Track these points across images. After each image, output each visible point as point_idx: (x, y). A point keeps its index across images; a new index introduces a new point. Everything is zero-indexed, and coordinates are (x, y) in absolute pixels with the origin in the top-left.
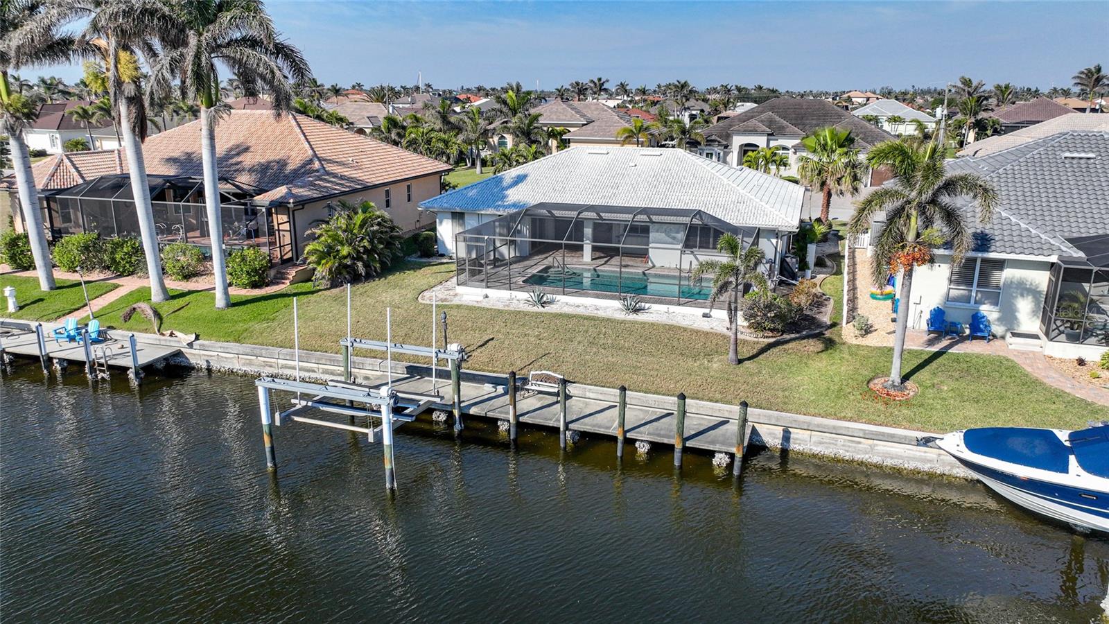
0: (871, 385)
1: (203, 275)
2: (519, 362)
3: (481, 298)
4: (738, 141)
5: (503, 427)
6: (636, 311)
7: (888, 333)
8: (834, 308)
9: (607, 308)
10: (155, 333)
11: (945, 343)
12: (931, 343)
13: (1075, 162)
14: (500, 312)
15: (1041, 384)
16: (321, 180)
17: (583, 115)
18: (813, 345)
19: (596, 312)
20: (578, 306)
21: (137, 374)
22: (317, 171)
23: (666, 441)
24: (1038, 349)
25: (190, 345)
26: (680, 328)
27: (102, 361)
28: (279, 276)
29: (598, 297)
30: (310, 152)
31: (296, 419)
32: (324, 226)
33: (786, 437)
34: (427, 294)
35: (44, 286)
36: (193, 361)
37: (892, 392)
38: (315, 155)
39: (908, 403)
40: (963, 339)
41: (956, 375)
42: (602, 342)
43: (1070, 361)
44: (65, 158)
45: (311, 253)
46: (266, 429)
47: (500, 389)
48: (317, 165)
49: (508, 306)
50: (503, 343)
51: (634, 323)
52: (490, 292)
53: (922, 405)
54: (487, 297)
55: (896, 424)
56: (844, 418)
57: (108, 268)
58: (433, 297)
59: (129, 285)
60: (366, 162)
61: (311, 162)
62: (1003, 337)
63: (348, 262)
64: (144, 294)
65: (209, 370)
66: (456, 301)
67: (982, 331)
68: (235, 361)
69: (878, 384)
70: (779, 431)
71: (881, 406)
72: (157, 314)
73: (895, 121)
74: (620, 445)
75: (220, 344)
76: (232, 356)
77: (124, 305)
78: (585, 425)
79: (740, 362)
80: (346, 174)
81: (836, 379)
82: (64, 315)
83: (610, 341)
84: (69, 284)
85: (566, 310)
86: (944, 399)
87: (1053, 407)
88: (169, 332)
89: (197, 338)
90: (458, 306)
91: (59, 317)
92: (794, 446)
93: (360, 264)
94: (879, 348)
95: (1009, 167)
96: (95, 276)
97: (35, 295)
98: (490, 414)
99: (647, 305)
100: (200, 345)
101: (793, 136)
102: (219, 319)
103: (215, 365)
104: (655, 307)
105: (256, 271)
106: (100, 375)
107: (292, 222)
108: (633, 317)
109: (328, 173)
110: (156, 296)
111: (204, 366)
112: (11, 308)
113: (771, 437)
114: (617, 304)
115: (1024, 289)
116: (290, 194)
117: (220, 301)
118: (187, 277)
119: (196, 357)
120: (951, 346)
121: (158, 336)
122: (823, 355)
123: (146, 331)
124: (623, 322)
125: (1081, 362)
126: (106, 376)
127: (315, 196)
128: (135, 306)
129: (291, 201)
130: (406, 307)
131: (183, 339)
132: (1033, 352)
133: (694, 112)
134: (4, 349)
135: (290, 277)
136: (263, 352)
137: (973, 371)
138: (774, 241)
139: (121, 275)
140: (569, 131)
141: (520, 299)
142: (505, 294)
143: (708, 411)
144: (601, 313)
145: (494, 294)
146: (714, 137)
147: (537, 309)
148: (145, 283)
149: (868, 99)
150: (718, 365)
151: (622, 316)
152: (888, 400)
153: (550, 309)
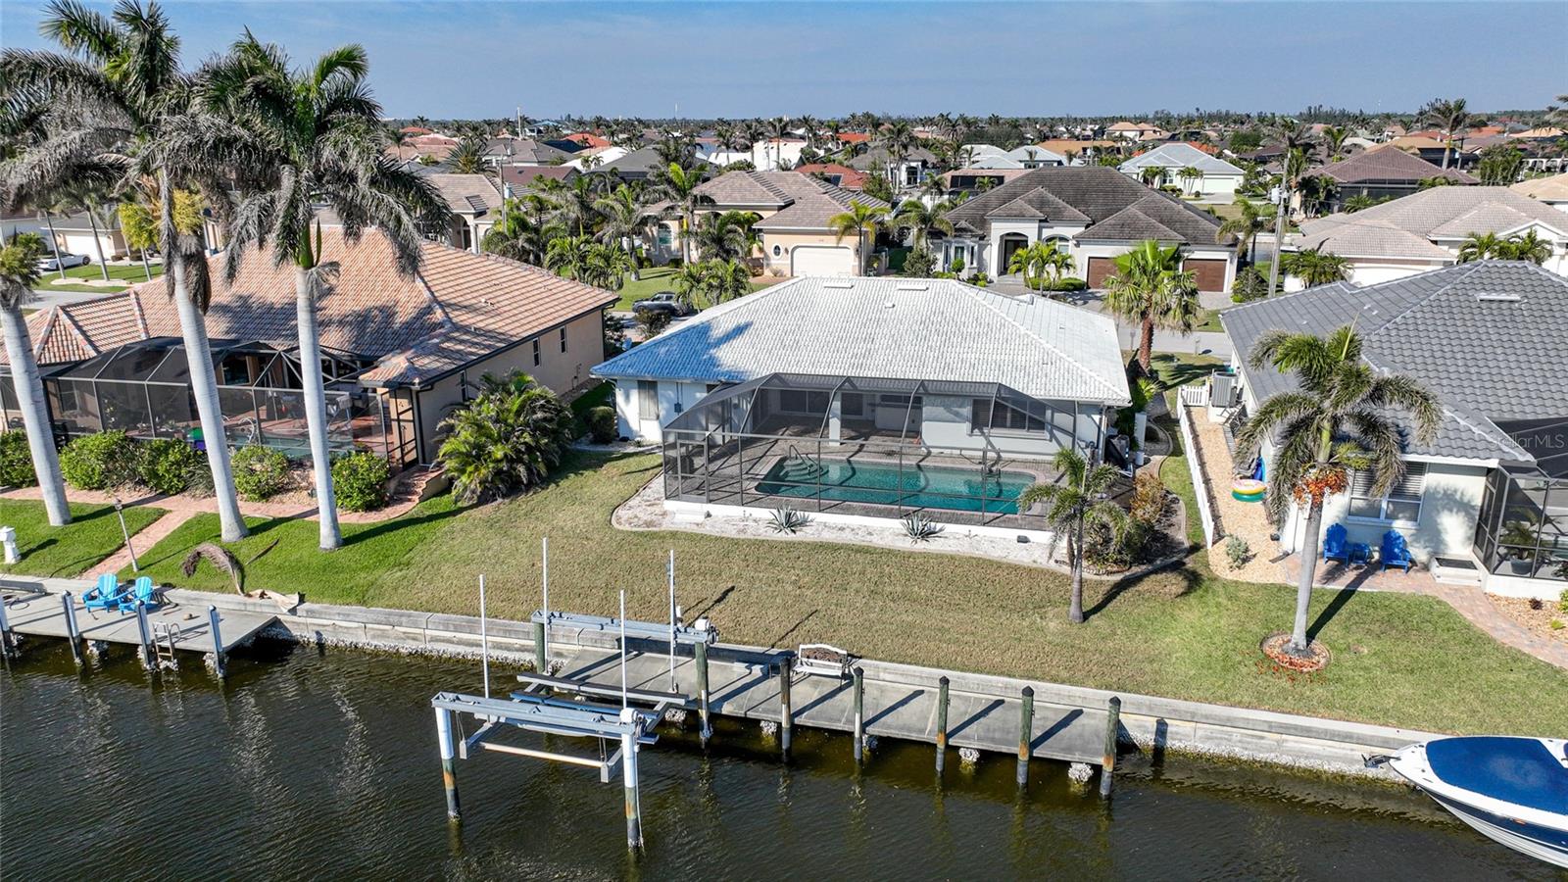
0: (1266, 648)
1: (289, 490)
2: (777, 627)
3: (701, 518)
4: (998, 230)
5: (768, 729)
6: (926, 535)
7: (1273, 561)
8: (1189, 517)
9: (883, 530)
10: (236, 592)
11: (1350, 576)
12: (1331, 575)
13: (1494, 306)
14: (735, 542)
15: (1490, 640)
16: (450, 339)
17: (778, 193)
18: (1174, 583)
19: (869, 538)
20: (842, 529)
21: (221, 662)
22: (441, 325)
23: (1004, 749)
24: (1475, 583)
25: (293, 611)
26: (991, 562)
27: (166, 644)
28: (402, 489)
29: (867, 513)
30: (426, 294)
31: (489, 746)
32: (462, 412)
33: (1162, 730)
34: (621, 512)
35: (54, 519)
36: (296, 633)
37: (1296, 659)
38: (435, 299)
39: (1319, 677)
40: (1373, 568)
41: (1376, 627)
42: (888, 589)
43: (1520, 601)
44: (60, 312)
45: (450, 455)
46: (446, 766)
47: (757, 670)
48: (439, 315)
49: (743, 531)
50: (748, 595)
51: (926, 555)
52: (713, 508)
53: (1339, 680)
54: (709, 515)
55: (1312, 712)
56: (1239, 704)
57: (143, 482)
58: (632, 516)
59: (180, 510)
60: (503, 301)
61: (429, 310)
62: (1426, 568)
63: (505, 466)
64: (206, 528)
65: (321, 645)
66: (667, 525)
67: (1397, 557)
68: (361, 632)
69: (1273, 648)
70: (1151, 723)
71: (1285, 683)
72: (236, 563)
73: (1190, 175)
74: (939, 757)
75: (338, 608)
76: (355, 625)
77: (181, 547)
78: (889, 727)
79: (1086, 616)
80: (481, 325)
81: (1217, 639)
82: (92, 566)
83: (899, 589)
84: (89, 511)
85: (828, 536)
86: (1366, 669)
87: (1512, 677)
88: (259, 591)
89: (302, 600)
90: (674, 534)
91: (85, 569)
92: (1172, 743)
93: (521, 469)
94: (1265, 587)
95: (1408, 313)
96: (127, 495)
97: (42, 533)
98: (751, 715)
99: (939, 526)
100: (307, 611)
101: (1072, 222)
102: (329, 567)
103: (330, 639)
104: (950, 528)
105: (371, 486)
106: (163, 664)
107: (417, 408)
108: (921, 546)
109: (457, 327)
110: (229, 531)
111: (313, 639)
112: (10, 558)
113: (1141, 732)
114: (897, 525)
115: (1453, 502)
116: (412, 369)
117: (326, 538)
118: (266, 494)
119: (303, 627)
120: (1359, 580)
121: (241, 598)
122: (1192, 599)
123: (222, 589)
124: (911, 555)
125: (1536, 604)
126: (173, 665)
127: (447, 368)
128: (199, 548)
129: (417, 381)
130: (597, 537)
131: (279, 604)
132: (1469, 588)
133: (913, 164)
134: (11, 628)
135: (420, 490)
136: (404, 619)
137: (1397, 622)
138: (1097, 418)
139: (165, 494)
140: (761, 218)
141: (757, 520)
142: (735, 511)
143: (1053, 698)
144: (877, 541)
145: (719, 510)
146: (963, 224)
147: (786, 536)
148: (204, 506)
149: (1142, 134)
150: (1055, 624)
151: (907, 544)
152: (1293, 673)
153: (804, 535)
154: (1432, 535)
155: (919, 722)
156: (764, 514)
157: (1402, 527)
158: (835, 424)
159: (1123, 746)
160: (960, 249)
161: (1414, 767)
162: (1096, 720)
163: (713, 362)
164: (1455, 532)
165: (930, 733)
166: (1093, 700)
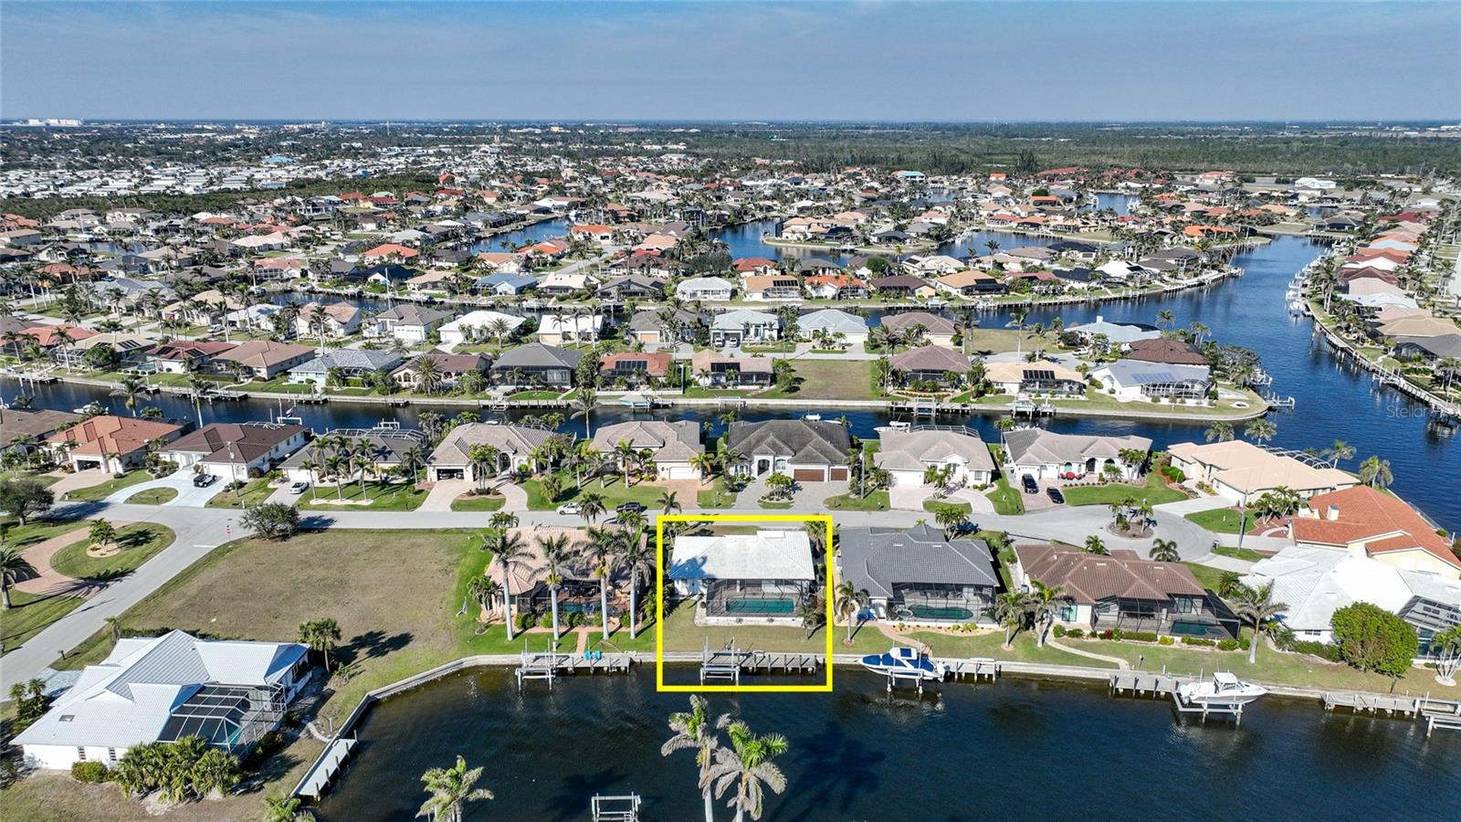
0: (843, 642)
2: (746, 647)
3: (717, 621)
4: (757, 458)
5: (753, 668)
6: (772, 620)
9: (762, 621)
11: (861, 623)
12: (858, 623)
14: (728, 627)
17: (657, 437)
19: (759, 623)
20: (752, 621)
21: (626, 669)
23: (796, 667)
24: (884, 623)
29: (756, 616)
33: (824, 660)
34: (696, 621)
35: (556, 637)
37: (848, 642)
39: (852, 645)
40: (866, 621)
41: (865, 633)
42: (768, 636)
43: (890, 626)
47: (747, 657)
49: (728, 624)
51: (774, 626)
53: (856, 647)
54: (719, 620)
55: (849, 652)
58: (700, 621)
59: (582, 632)
62: (875, 620)
66: (709, 624)
67: (870, 618)
69: (845, 641)
70: (822, 659)
71: (846, 649)
72: (612, 644)
74: (784, 669)
78: (774, 665)
79: (809, 637)
82: (576, 648)
83: (770, 634)
85: (749, 623)
86: (860, 643)
88: (624, 651)
89: (637, 652)
90: (712, 626)
99: (774, 618)
100: (639, 655)
101: (788, 454)
103: (643, 661)
104: (776, 619)
106: (611, 671)
108: (772, 624)
110: (606, 636)
112: (555, 649)
113: (821, 661)
114: (765, 619)
117: (633, 636)
119: (637, 660)
120: (863, 624)
121: (620, 653)
123: (615, 652)
124: (770, 626)
125: (894, 627)
126: (614, 670)
128: (601, 642)
132: (882, 624)
137: (868, 631)
138: (807, 582)
141: (730, 621)
142: (725, 618)
143: (805, 656)
144: (761, 624)
145: (720, 618)
146: (742, 456)
147: (739, 624)
148: (599, 630)
149: (809, 227)
150: (803, 641)
151: (768, 624)
152: (847, 646)
153: (744, 623)
154: (878, 613)
155: (780, 664)
156: (735, 618)
157: (872, 611)
158: (738, 588)
159: (817, 664)
160: (742, 467)
161: (861, 662)
162: (812, 660)
163: (703, 572)
164: (882, 612)
165: (783, 666)
166: (811, 656)
